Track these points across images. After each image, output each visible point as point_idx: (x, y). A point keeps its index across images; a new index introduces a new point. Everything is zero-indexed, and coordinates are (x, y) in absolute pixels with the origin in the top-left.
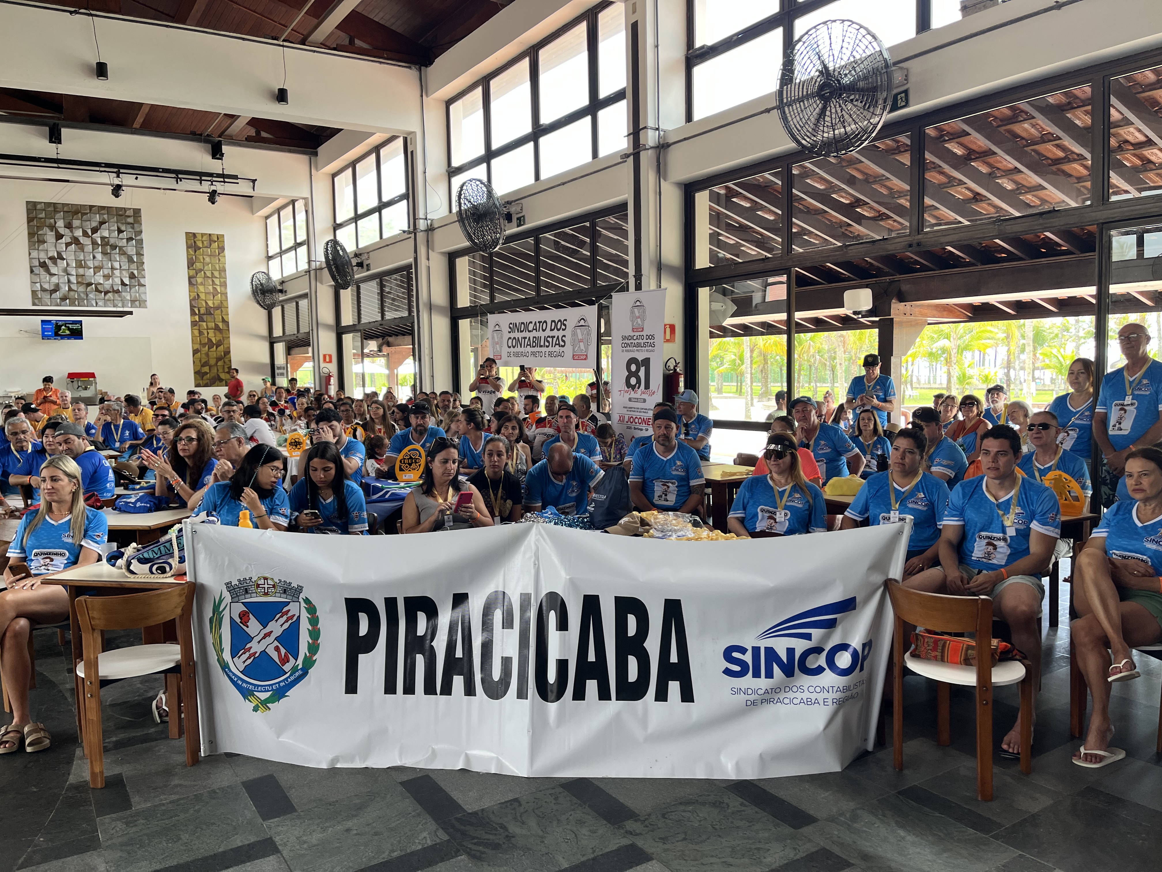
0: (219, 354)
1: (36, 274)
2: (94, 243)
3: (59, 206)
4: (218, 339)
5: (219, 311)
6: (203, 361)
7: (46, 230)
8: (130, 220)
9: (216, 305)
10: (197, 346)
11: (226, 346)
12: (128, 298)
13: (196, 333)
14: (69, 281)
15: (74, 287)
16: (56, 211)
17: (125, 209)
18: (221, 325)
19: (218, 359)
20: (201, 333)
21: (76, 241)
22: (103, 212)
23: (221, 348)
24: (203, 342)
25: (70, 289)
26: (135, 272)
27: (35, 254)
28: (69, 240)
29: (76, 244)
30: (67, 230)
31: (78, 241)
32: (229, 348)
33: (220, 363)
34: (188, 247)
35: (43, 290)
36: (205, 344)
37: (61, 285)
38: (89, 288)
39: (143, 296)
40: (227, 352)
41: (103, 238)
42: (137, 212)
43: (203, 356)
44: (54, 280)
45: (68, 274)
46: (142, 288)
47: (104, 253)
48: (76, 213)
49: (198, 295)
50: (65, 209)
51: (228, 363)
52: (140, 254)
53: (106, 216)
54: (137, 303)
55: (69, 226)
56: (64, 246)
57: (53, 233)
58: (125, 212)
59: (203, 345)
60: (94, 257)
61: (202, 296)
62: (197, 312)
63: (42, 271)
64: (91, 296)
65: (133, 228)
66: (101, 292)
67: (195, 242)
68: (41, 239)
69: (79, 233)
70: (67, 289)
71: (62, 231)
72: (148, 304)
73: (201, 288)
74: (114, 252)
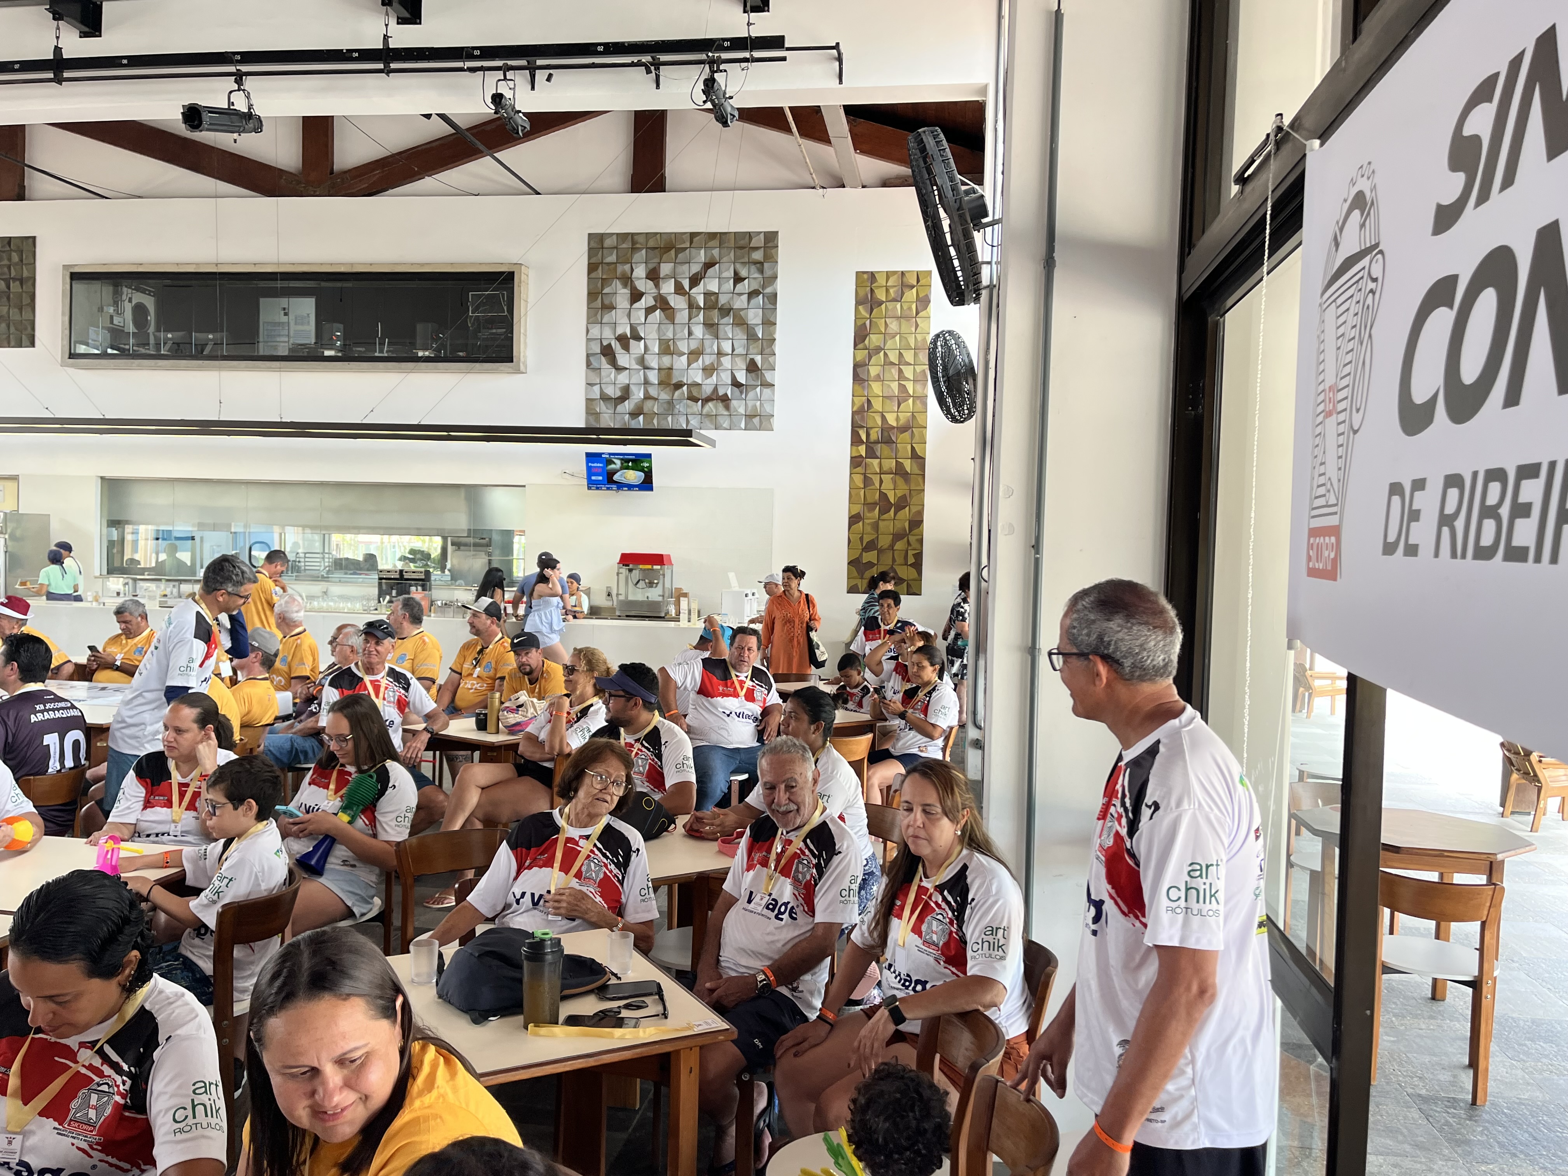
0: (898, 525)
1: (594, 369)
2: (692, 305)
3: (641, 240)
4: (899, 493)
5: (907, 435)
6: (866, 539)
7: (618, 284)
8: (758, 256)
9: (901, 422)
10: (857, 509)
11: (914, 509)
12: (742, 410)
13: (859, 480)
14: (646, 382)
15: (653, 392)
16: (634, 249)
17: (750, 235)
18: (908, 464)
19: (898, 536)
20: (867, 481)
21: (662, 303)
22: (711, 244)
23: (905, 513)
24: (869, 500)
25: (648, 397)
26: (758, 359)
27: (595, 331)
28: (651, 302)
29: (662, 310)
30: (650, 284)
31: (668, 303)
32: (920, 513)
33: (900, 545)
34: (858, 303)
35: (604, 398)
36: (875, 504)
37: (632, 387)
38: (677, 393)
39: (767, 408)
40: (917, 523)
41: (707, 294)
42: (771, 238)
43: (868, 529)
44: (623, 378)
45: (646, 368)
46: (767, 391)
47: (709, 326)
48: (668, 248)
49: (869, 401)
50: (651, 244)
51: (915, 545)
52: (769, 323)
53: (716, 252)
54: (756, 420)
55: (653, 276)
56: (642, 314)
57: (627, 291)
58: (751, 238)
59: (870, 506)
60: (690, 333)
61: (877, 405)
62: (864, 438)
63: (604, 362)
64: (680, 407)
65: (761, 271)
66: (696, 400)
67: (872, 291)
68: (606, 302)
69: (668, 288)
70: (642, 396)
71: (643, 285)
72: (776, 422)
73: (876, 388)
74: (725, 320)
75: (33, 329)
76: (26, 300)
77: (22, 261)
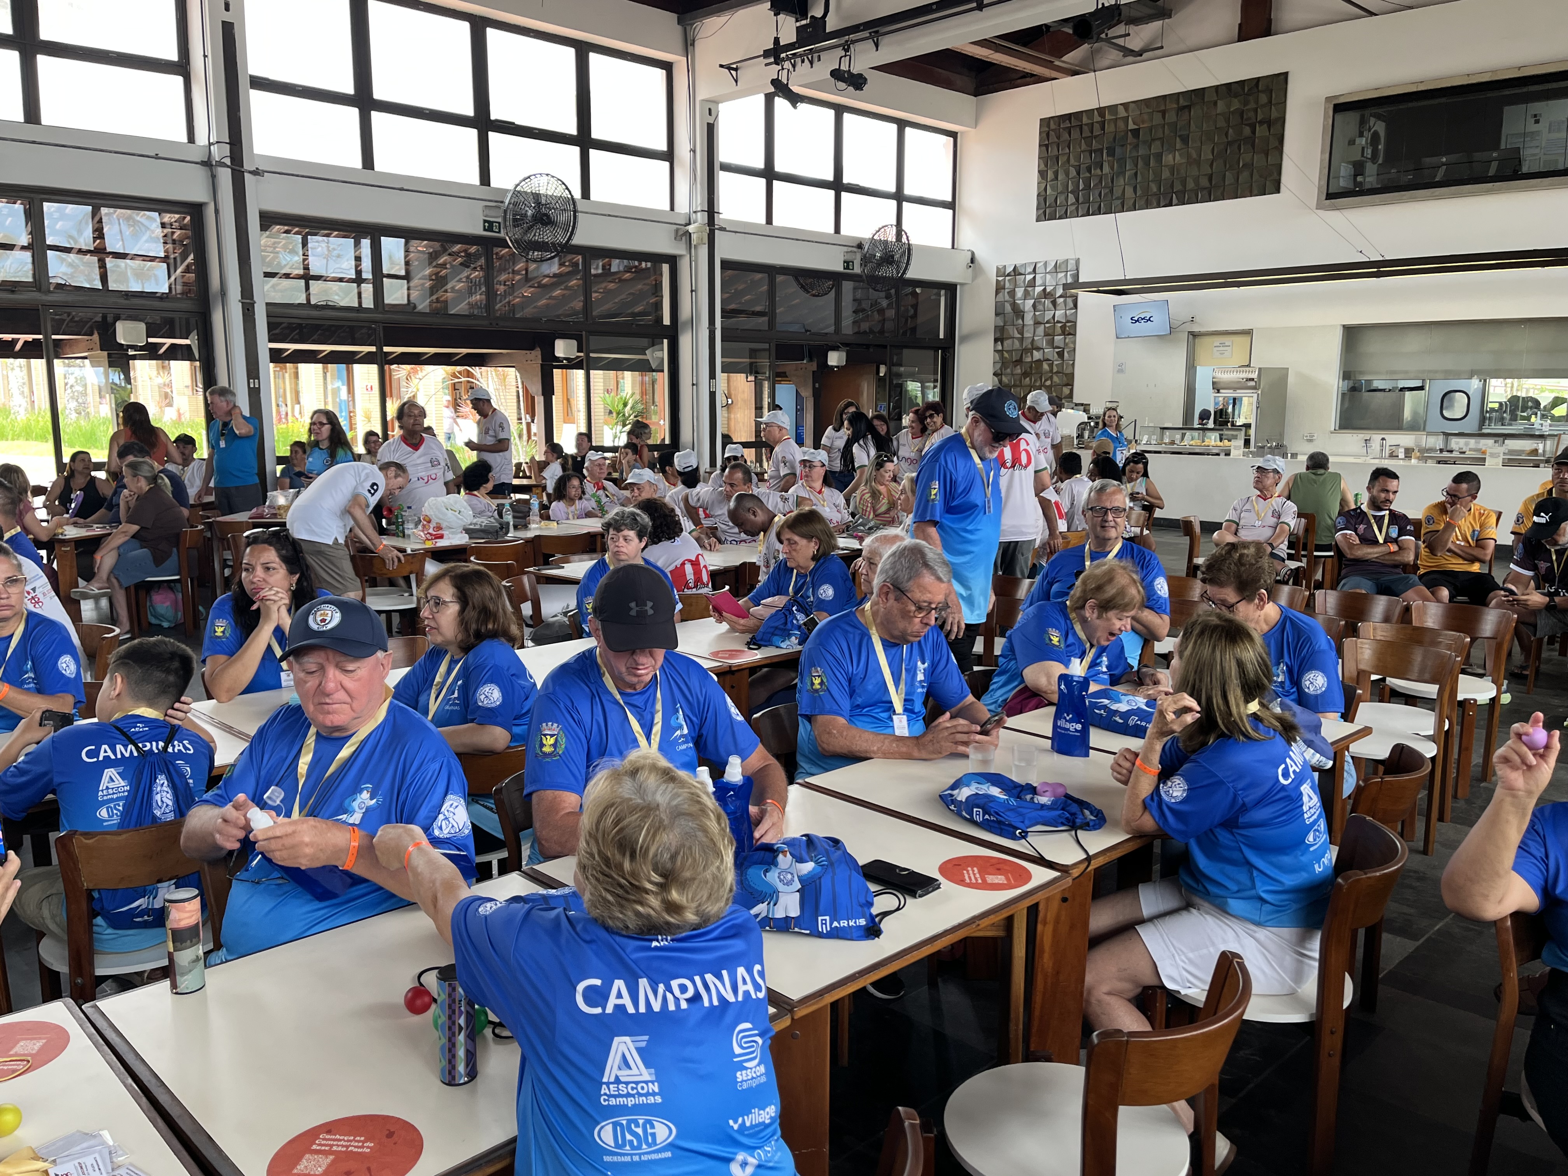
75: (1279, 173)
76: (1273, 143)
77: (1270, 102)
